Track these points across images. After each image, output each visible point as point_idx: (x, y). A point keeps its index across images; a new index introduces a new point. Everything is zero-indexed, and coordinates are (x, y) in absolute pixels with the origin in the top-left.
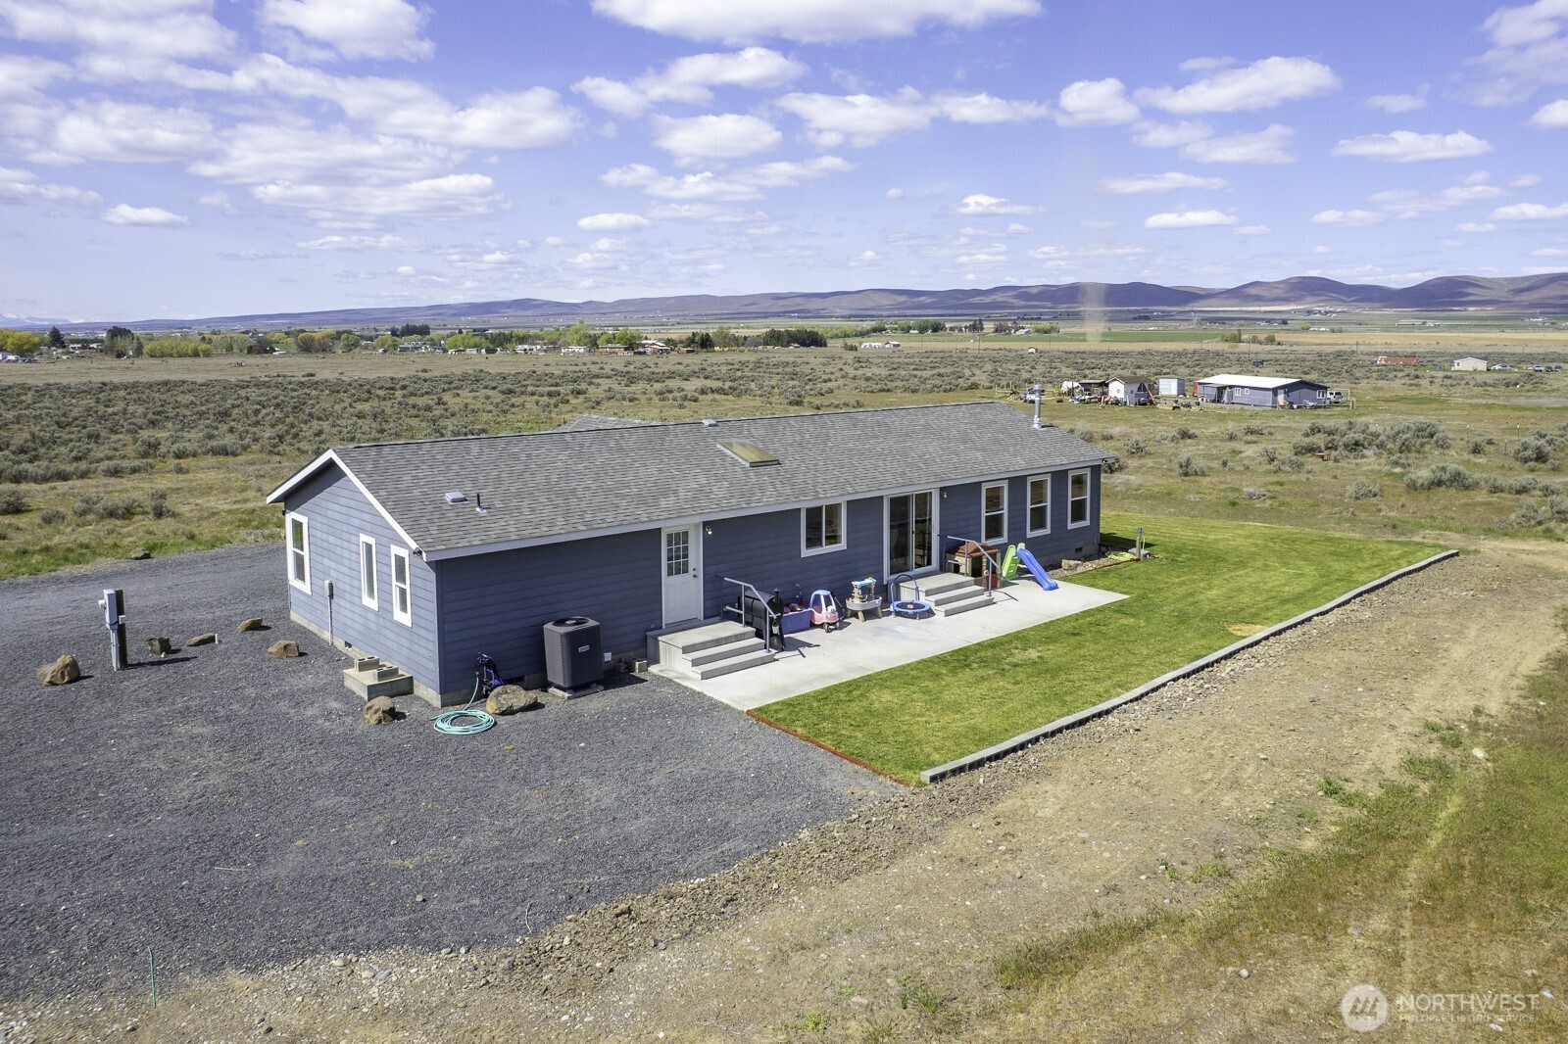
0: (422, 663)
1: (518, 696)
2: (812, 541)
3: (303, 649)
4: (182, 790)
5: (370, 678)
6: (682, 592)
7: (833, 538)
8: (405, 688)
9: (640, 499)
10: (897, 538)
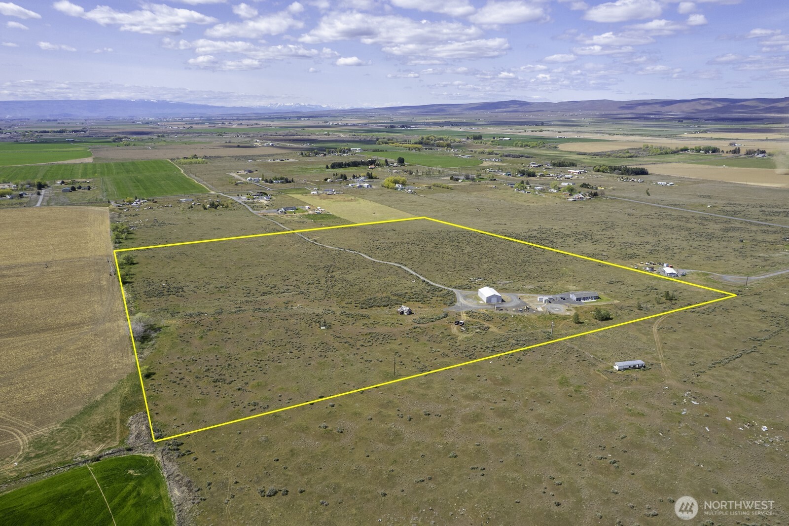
2: (586, 298)
6: (582, 299)
9: (581, 296)
10: (589, 298)
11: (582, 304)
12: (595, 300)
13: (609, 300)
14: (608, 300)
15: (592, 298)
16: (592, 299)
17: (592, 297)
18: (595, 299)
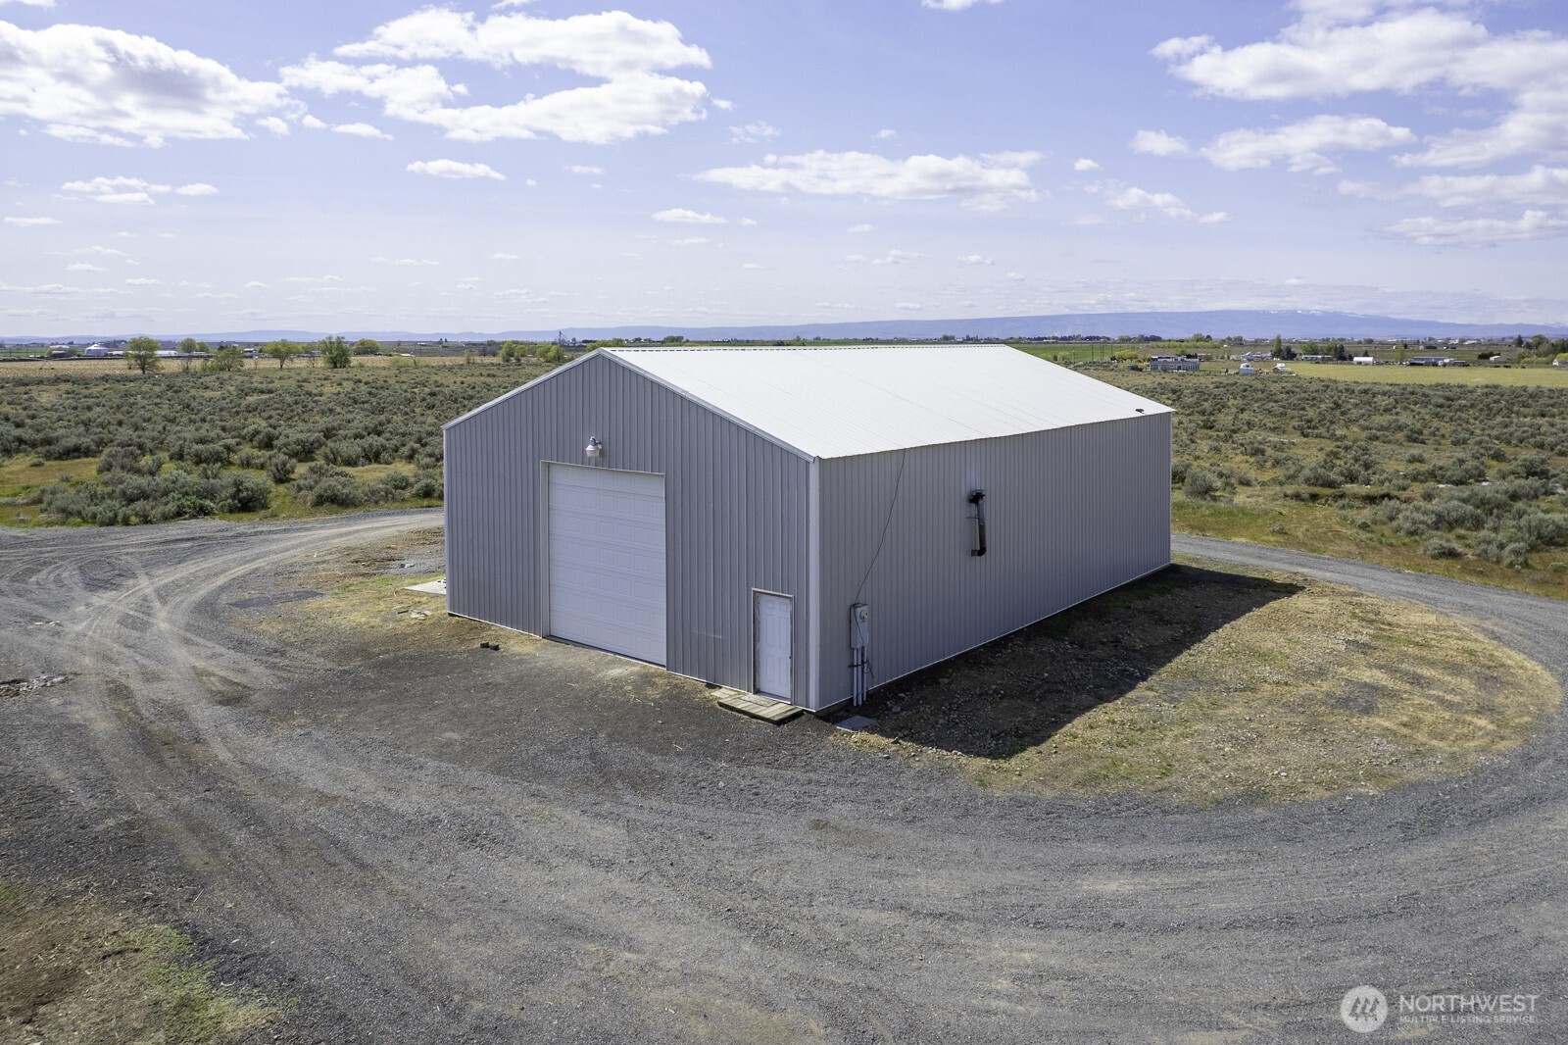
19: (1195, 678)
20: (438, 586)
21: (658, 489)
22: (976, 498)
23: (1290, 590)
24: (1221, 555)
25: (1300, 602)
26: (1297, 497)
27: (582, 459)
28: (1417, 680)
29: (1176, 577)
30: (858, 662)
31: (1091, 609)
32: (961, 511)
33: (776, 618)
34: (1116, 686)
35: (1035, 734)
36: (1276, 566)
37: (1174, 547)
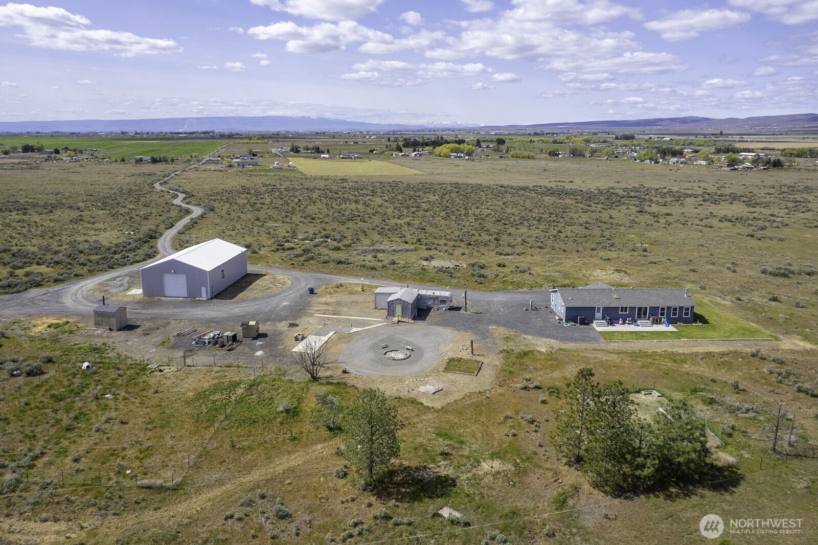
0: (563, 317)
1: (574, 324)
2: (622, 311)
3: (552, 312)
4: (539, 325)
5: (558, 318)
6: (598, 315)
7: (626, 311)
8: (562, 320)
9: (594, 302)
10: (639, 313)
11: (595, 339)
12: (671, 328)
13: (754, 332)
14: (745, 332)
15: (655, 314)
16: (657, 322)
17: (654, 310)
18: (671, 321)
19: (251, 289)
20: (140, 291)
21: (184, 276)
22: (223, 271)
23: (265, 275)
24: (256, 269)
25: (265, 277)
26: (273, 251)
27: (172, 273)
28: (276, 286)
29: (248, 275)
30: (212, 292)
31: (237, 282)
32: (221, 272)
33: (203, 290)
34: (242, 291)
35: (235, 297)
36: (263, 271)
37: (248, 268)
